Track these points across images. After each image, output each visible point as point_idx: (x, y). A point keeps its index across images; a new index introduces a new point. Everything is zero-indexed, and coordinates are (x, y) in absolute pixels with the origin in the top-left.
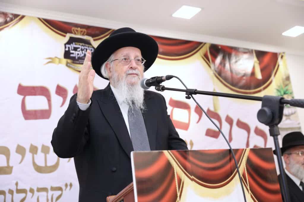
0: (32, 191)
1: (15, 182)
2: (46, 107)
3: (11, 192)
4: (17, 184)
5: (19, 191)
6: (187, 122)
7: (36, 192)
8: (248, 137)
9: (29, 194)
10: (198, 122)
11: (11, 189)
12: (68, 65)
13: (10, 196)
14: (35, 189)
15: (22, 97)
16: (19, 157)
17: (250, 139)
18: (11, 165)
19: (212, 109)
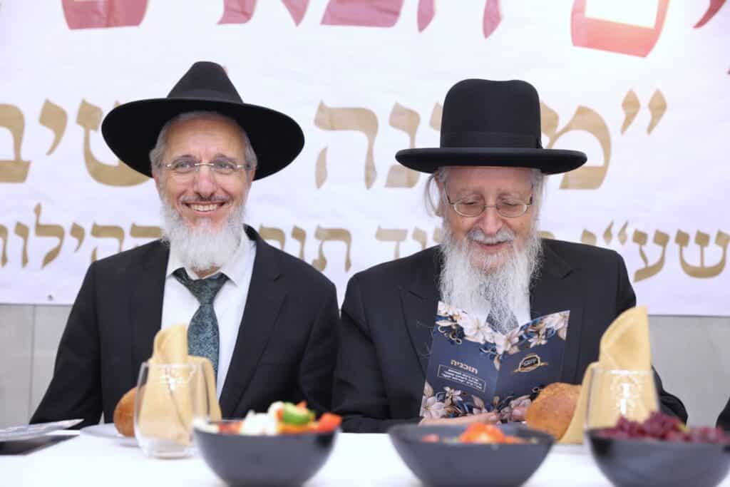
0: (77, 231)
1: (34, 204)
3: (22, 230)
4: (38, 210)
5: (43, 230)
6: (650, 23)
7: (88, 236)
9: (70, 241)
10: (701, 23)
11: (23, 221)
13: (20, 240)
14: (88, 229)
16: (49, 134)
18: (25, 156)
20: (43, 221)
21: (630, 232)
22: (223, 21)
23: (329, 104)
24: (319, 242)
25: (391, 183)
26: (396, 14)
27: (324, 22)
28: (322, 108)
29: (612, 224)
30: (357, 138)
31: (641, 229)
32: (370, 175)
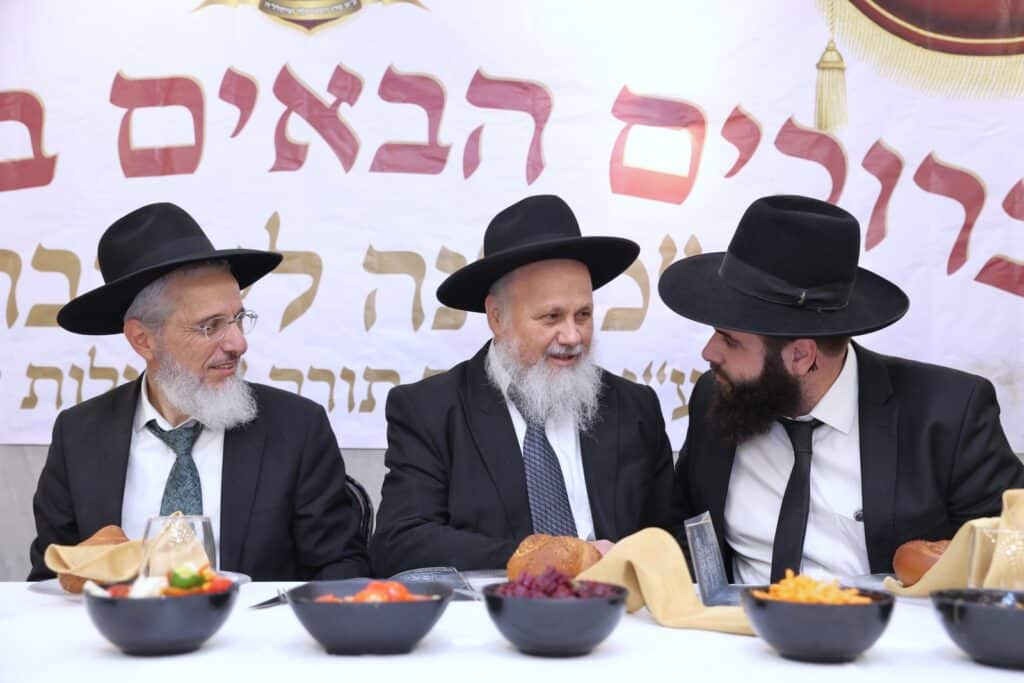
0: (131, 374)
1: (88, 348)
2: (188, 138)
3: (76, 373)
4: (92, 354)
5: (97, 373)
8: (968, 227)
10: (731, 173)
11: (78, 364)
12: (268, 4)
13: (75, 383)
15: (122, 111)
17: (974, 235)
19: (806, 121)
20: (97, 364)
21: (668, 371)
22: (273, 169)
23: (378, 248)
24: (367, 383)
25: (437, 326)
26: (443, 161)
27: (373, 168)
28: (371, 252)
29: (651, 364)
30: (406, 281)
31: (678, 368)
32: (417, 319)
